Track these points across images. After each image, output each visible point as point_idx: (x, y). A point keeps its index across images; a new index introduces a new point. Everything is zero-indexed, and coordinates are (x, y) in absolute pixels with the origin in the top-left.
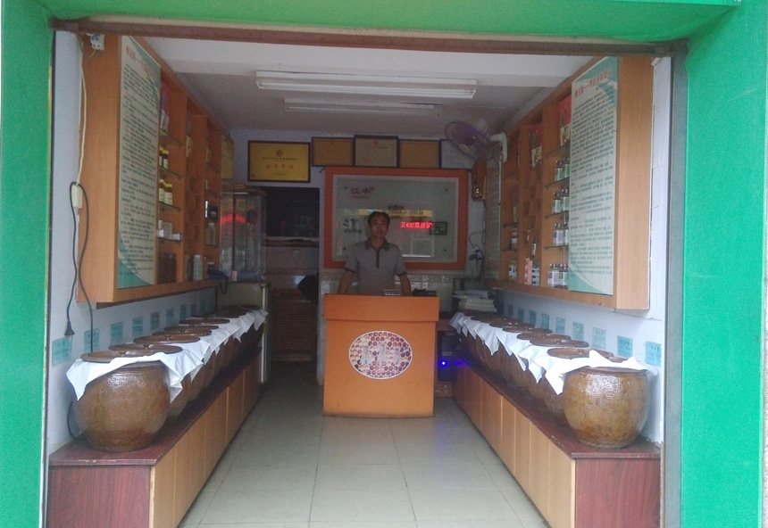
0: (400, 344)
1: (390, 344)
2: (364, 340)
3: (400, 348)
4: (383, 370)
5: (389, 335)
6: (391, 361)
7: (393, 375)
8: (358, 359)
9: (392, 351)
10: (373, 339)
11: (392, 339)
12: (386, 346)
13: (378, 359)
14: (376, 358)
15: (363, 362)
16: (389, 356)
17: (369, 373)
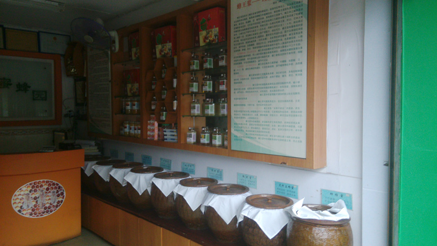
0: (56, 188)
1: (48, 189)
2: (25, 189)
3: (56, 191)
4: (43, 210)
5: (47, 182)
6: (49, 202)
7: (51, 211)
8: (20, 205)
9: (49, 194)
10: (33, 187)
11: (50, 185)
12: (45, 191)
13: (39, 202)
14: (37, 202)
15: (25, 207)
16: (48, 198)
17: (31, 214)
